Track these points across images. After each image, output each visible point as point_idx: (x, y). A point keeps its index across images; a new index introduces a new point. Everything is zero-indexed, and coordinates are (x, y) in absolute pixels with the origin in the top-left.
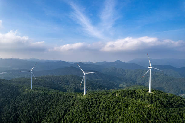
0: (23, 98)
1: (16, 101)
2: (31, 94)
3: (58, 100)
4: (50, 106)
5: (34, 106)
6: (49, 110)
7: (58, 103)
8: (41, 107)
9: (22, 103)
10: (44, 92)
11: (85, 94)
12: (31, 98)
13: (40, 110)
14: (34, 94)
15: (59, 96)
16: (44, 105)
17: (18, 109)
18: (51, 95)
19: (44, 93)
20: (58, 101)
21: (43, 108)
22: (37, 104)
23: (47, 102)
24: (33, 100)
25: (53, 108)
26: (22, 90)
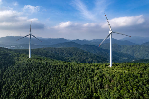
0: (15, 70)
1: (5, 74)
2: (27, 64)
3: (68, 74)
4: (56, 85)
5: (28, 84)
6: (54, 93)
7: (69, 80)
8: (40, 88)
9: (11, 78)
10: (47, 61)
11: (110, 66)
12: (26, 71)
13: (38, 92)
14: (32, 64)
15: (69, 67)
16: (45, 83)
17: (4, 87)
18: (56, 67)
19: (47, 63)
20: (69, 77)
21: (44, 89)
22: (34, 79)
23: (51, 77)
24: (30, 72)
25: (60, 89)
26: (18, 59)
